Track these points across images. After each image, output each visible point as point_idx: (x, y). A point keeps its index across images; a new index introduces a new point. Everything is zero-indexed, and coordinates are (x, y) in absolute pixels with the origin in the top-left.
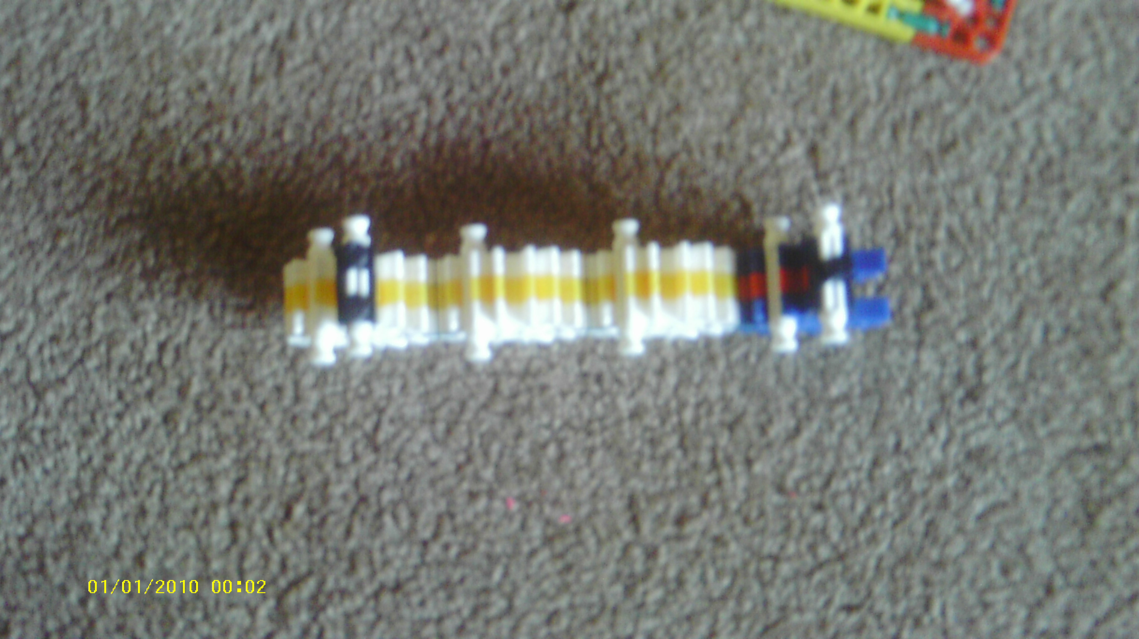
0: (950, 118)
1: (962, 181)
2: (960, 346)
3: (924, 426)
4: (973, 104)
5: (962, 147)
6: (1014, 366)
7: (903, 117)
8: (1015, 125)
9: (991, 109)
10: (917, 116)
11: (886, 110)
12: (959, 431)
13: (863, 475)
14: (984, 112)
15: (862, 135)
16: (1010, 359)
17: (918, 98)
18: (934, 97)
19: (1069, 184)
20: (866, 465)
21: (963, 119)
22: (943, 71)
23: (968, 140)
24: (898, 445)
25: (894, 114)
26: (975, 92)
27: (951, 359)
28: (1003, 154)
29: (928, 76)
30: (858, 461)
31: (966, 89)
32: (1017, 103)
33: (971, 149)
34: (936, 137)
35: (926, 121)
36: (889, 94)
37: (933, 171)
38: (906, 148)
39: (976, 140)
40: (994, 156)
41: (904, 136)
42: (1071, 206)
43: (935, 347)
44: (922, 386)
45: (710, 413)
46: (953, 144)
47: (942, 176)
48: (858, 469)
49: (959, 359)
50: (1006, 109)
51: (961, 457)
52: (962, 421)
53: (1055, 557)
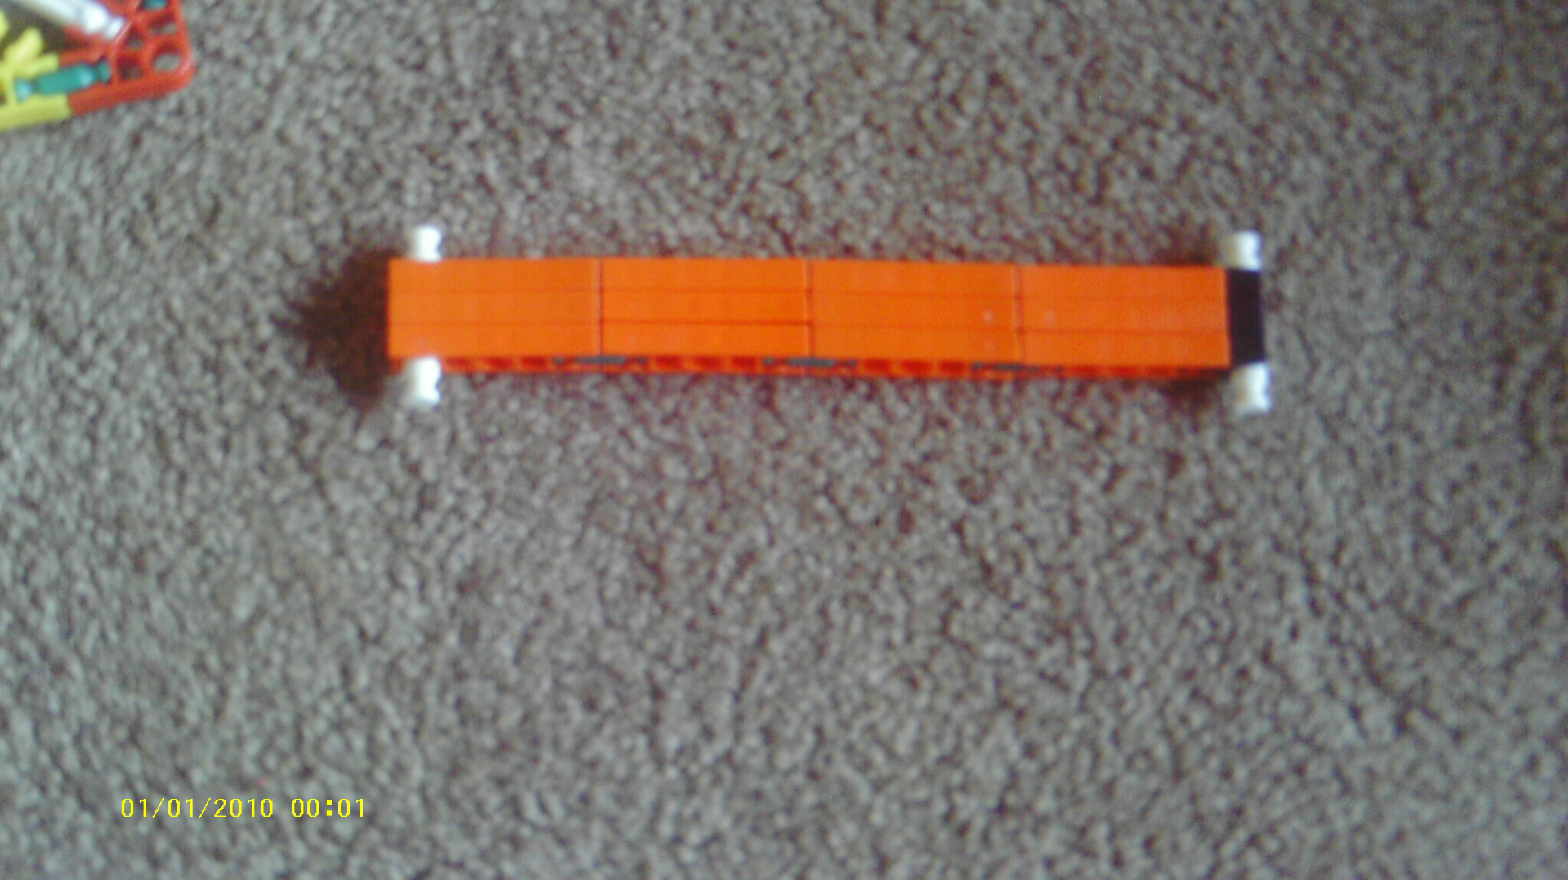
0: (193, 176)
1: (255, 247)
2: (371, 455)
3: (383, 584)
4: (212, 143)
5: (230, 205)
6: (453, 439)
7: (134, 212)
8: (282, 137)
9: (240, 135)
10: (151, 201)
11: (106, 218)
12: (430, 561)
13: (339, 697)
14: (233, 145)
15: (92, 269)
16: (443, 434)
17: (138, 175)
18: (158, 161)
19: (392, 172)
20: (336, 681)
21: (210, 169)
22: (149, 124)
23: (233, 192)
24: (362, 634)
25: (120, 214)
26: (207, 125)
27: (370, 480)
28: (288, 183)
29: (135, 141)
30: (322, 684)
31: (193, 131)
32: (268, 109)
33: (245, 200)
34: (190, 213)
35: (166, 202)
36: (99, 194)
37: (211, 259)
38: (160, 250)
39: (243, 186)
40: (277, 193)
41: (149, 235)
42: (410, 199)
43: (341, 475)
44: (353, 534)
45: (96, 742)
46: (217, 209)
47: (225, 258)
48: (328, 693)
49: (380, 474)
50: (259, 125)
51: (452, 596)
52: (427, 547)
53: (640, 646)
